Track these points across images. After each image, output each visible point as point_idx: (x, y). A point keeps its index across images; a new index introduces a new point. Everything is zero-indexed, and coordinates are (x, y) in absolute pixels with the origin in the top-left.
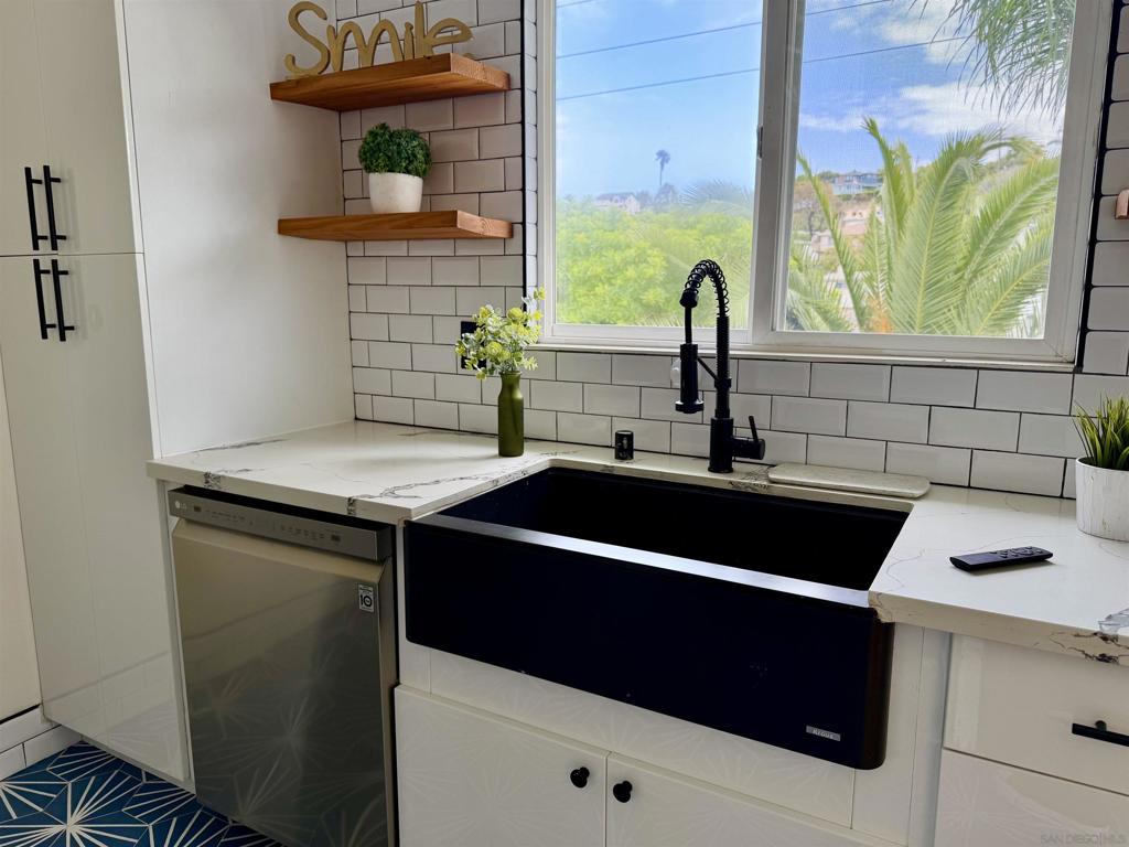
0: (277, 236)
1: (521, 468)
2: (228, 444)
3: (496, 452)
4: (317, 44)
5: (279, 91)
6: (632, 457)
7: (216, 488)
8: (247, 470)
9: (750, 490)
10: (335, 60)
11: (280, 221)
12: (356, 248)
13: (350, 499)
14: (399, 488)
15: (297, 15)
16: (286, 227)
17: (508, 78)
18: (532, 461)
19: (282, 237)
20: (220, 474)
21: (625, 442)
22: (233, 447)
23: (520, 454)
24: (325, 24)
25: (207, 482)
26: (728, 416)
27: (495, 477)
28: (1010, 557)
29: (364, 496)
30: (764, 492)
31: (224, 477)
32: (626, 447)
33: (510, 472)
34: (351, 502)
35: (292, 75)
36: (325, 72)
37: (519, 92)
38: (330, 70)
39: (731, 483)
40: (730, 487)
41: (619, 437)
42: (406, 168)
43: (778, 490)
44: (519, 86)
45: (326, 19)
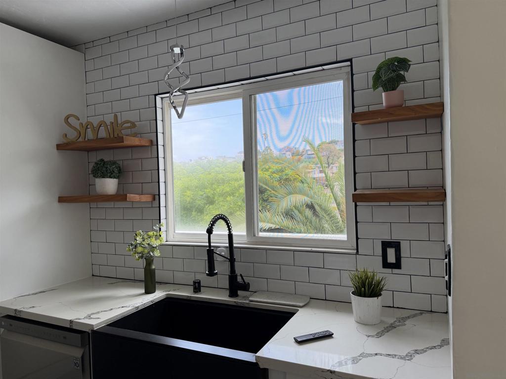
0: (57, 203)
1: (151, 299)
2: (31, 293)
3: (143, 291)
4: (75, 129)
5: (59, 147)
6: (200, 291)
7: (19, 316)
8: (33, 307)
9: (242, 305)
10: (82, 135)
11: (59, 197)
12: (93, 205)
13: (70, 320)
14: (94, 314)
15: (68, 118)
16: (61, 200)
17: (151, 141)
18: (158, 295)
19: (60, 203)
20: (21, 310)
21: (197, 285)
22: (33, 294)
23: (154, 292)
24: (78, 122)
25: (16, 313)
26: (235, 273)
27: (137, 306)
28: (316, 336)
29: (76, 319)
30: (247, 306)
31: (22, 311)
32: (197, 287)
33: (145, 302)
34: (71, 322)
35: (65, 141)
36: (79, 140)
37: (156, 146)
38: (80, 139)
39: (235, 302)
40: (234, 304)
41: (195, 283)
42: (110, 176)
43: (253, 305)
44: (156, 144)
45: (79, 120)
